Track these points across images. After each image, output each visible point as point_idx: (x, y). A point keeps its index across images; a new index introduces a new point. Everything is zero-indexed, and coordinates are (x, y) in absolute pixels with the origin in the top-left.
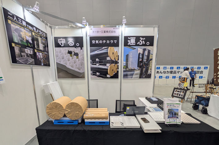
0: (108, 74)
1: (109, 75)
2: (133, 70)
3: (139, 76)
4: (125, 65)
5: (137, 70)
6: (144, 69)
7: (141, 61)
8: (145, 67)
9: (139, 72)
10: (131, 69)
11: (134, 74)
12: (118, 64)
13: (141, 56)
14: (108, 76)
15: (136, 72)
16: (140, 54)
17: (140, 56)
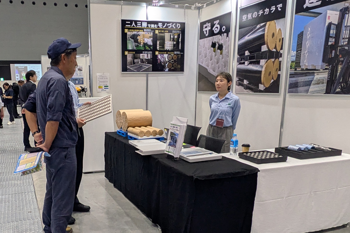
0: (261, 84)
1: (263, 85)
2: (310, 72)
3: (325, 88)
4: (294, 59)
5: (321, 70)
6: (340, 67)
7: (332, 45)
8: (342, 62)
9: (325, 76)
10: (307, 69)
11: (313, 82)
12: (280, 59)
13: (333, 32)
14: (261, 87)
15: (317, 77)
16: (332, 26)
17: (331, 32)
